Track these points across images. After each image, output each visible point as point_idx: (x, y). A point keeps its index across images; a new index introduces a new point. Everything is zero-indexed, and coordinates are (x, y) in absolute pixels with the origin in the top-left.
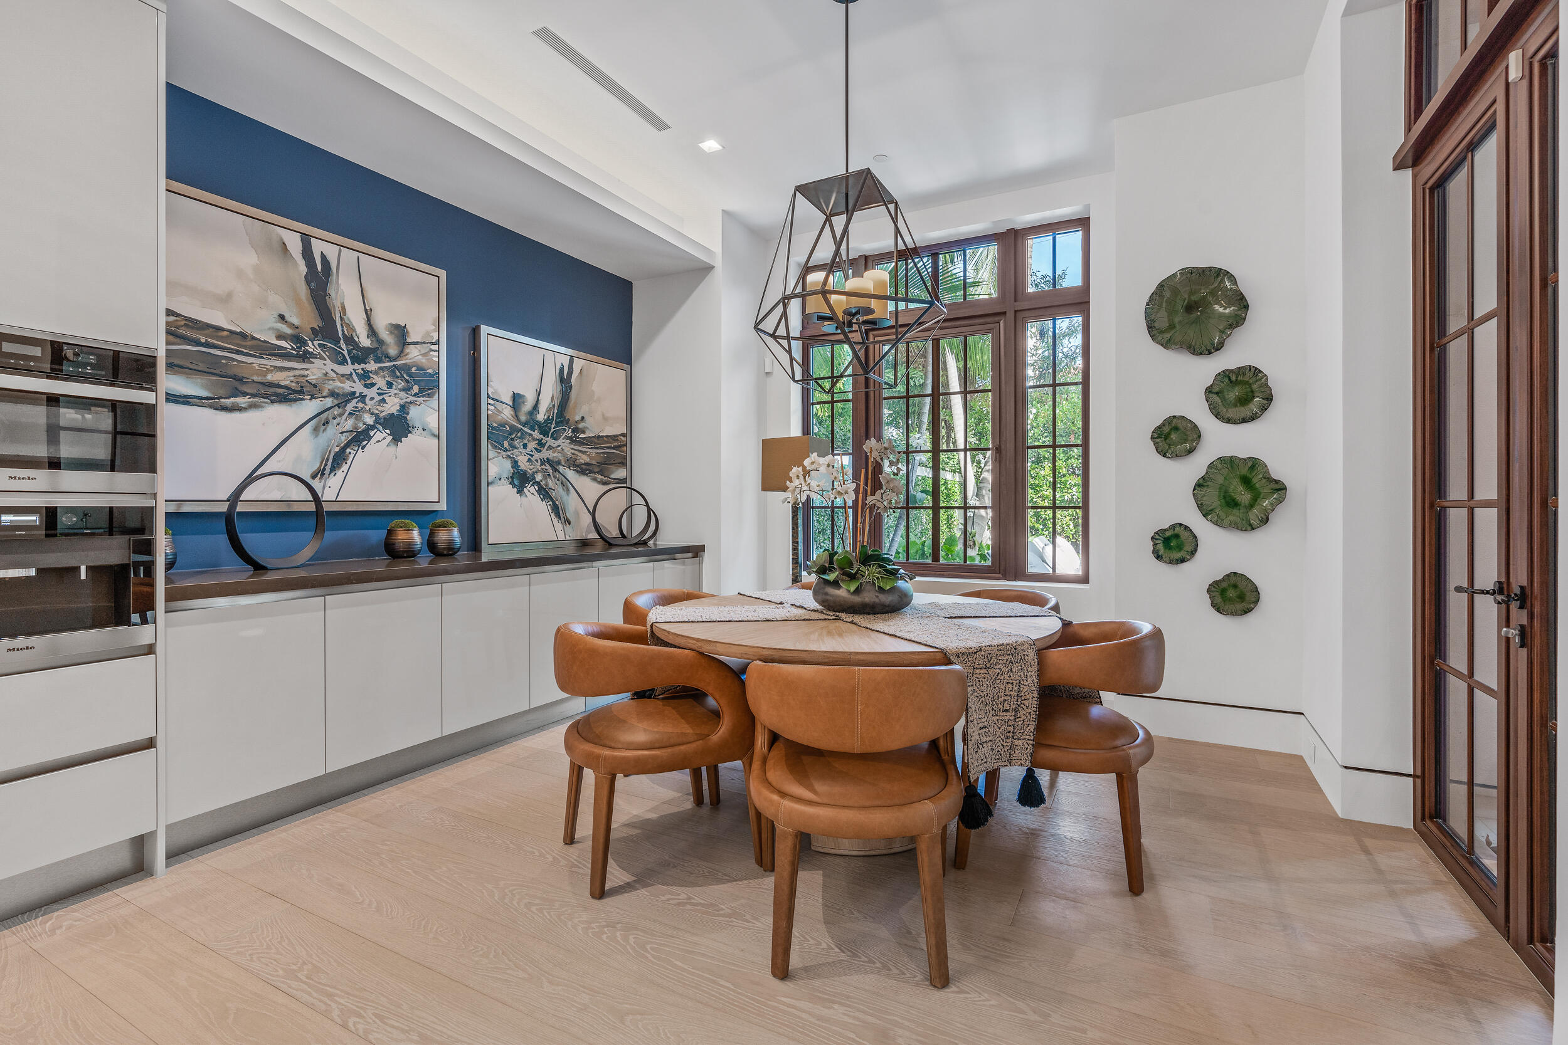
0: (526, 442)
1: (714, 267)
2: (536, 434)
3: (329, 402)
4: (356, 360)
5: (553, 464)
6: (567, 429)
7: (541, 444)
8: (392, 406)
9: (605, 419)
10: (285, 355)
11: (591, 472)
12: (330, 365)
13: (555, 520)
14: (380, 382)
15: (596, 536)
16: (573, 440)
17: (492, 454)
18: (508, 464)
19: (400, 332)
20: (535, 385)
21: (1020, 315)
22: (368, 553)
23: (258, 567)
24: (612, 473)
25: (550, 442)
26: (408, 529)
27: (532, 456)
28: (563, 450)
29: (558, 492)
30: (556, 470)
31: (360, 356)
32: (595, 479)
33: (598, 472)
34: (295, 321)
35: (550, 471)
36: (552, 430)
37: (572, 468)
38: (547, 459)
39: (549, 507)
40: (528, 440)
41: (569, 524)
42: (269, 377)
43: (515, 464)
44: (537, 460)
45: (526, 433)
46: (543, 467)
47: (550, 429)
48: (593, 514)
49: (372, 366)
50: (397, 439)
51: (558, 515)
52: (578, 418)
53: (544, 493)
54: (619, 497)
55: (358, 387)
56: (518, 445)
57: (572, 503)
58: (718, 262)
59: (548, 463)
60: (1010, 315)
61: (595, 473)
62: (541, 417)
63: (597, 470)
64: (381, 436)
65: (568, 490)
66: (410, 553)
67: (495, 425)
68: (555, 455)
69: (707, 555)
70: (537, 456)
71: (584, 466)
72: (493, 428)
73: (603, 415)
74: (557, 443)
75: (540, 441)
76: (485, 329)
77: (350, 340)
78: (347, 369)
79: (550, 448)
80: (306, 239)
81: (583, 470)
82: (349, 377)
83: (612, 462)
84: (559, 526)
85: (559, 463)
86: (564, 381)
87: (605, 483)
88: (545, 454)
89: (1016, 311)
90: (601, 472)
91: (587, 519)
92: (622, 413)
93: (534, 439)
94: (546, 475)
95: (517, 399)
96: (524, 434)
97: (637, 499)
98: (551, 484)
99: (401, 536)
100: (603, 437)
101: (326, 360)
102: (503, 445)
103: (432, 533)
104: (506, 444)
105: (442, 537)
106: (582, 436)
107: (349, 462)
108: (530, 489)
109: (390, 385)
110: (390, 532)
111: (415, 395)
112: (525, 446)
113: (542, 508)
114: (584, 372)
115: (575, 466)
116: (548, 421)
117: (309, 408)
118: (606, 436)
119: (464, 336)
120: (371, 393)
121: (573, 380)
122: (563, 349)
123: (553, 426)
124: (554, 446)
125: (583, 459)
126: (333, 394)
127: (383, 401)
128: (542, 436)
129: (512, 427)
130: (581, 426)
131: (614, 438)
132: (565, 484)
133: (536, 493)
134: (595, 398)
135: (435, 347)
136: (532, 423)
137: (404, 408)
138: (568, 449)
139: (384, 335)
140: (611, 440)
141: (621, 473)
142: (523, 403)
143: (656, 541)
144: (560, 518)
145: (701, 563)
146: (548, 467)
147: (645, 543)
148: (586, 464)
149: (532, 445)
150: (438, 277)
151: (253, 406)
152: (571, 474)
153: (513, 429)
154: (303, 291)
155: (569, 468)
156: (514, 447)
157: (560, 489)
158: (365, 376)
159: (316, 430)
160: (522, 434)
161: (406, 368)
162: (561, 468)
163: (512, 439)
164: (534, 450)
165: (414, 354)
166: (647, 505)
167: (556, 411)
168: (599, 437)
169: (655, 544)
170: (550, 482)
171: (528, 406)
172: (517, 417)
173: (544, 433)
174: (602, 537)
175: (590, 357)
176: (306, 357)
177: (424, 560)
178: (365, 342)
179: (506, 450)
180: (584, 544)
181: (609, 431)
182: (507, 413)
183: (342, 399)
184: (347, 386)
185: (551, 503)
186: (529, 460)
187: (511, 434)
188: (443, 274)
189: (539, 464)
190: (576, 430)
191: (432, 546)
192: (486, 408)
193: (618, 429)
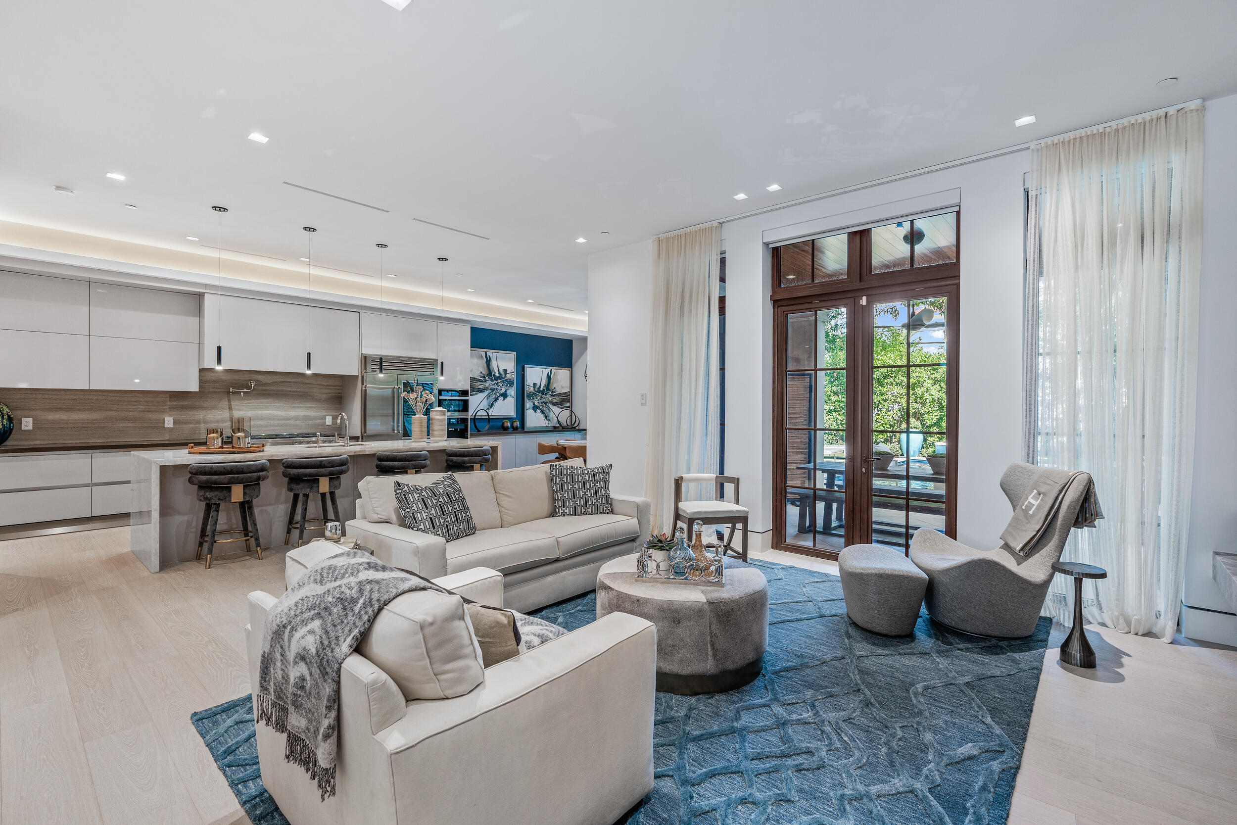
0: (537, 397)
2: (540, 394)
3: (490, 391)
4: (496, 380)
5: (545, 403)
6: (550, 392)
7: (542, 397)
8: (503, 391)
9: (562, 387)
10: (482, 381)
11: (557, 405)
12: (491, 382)
14: (501, 385)
15: (558, 425)
16: (552, 395)
17: (527, 401)
18: (532, 404)
19: (505, 371)
20: (540, 380)
22: (498, 428)
23: (479, 431)
24: (565, 405)
25: (544, 396)
26: (507, 423)
28: (548, 398)
29: (547, 411)
30: (546, 405)
31: (497, 378)
32: (559, 407)
33: (560, 405)
34: (484, 373)
35: (544, 405)
36: (545, 393)
41: (550, 421)
42: (479, 387)
43: (534, 404)
46: (542, 404)
48: (557, 418)
49: (499, 381)
50: (504, 399)
51: (546, 419)
52: (553, 388)
53: (542, 412)
54: (567, 413)
55: (496, 387)
57: (551, 415)
62: (541, 389)
64: (501, 398)
65: (550, 411)
66: (507, 428)
67: (529, 393)
68: (546, 400)
70: (540, 401)
74: (547, 396)
76: (526, 366)
77: (494, 375)
78: (493, 383)
79: (544, 398)
80: (486, 353)
81: (555, 404)
82: (494, 384)
83: (565, 401)
84: (547, 422)
85: (547, 402)
86: (549, 378)
87: (562, 408)
88: (543, 400)
91: (556, 420)
92: (568, 384)
93: (540, 396)
94: (543, 407)
95: (535, 384)
97: (573, 414)
98: (544, 409)
99: (506, 424)
101: (489, 381)
103: (512, 424)
104: (531, 398)
105: (515, 424)
106: (555, 394)
107: (494, 406)
108: (538, 411)
109: (503, 385)
110: (503, 423)
111: (509, 387)
113: (542, 416)
114: (555, 374)
115: (552, 403)
116: (544, 390)
117: (486, 393)
118: (563, 393)
119: (521, 369)
120: (499, 388)
121: (552, 377)
122: (548, 368)
125: (555, 401)
126: (491, 389)
127: (501, 389)
130: (554, 390)
131: (566, 393)
132: (549, 409)
133: (540, 412)
134: (559, 381)
135: (513, 373)
136: (539, 391)
137: (506, 391)
138: (550, 398)
139: (502, 372)
141: (568, 405)
143: (578, 427)
147: (575, 428)
149: (539, 398)
150: (514, 355)
151: (476, 394)
152: (550, 406)
153: (534, 393)
154: (485, 365)
155: (550, 404)
156: (534, 399)
158: (497, 384)
159: (487, 398)
160: (536, 395)
161: (506, 380)
162: (548, 404)
163: (533, 397)
165: (508, 376)
166: (576, 415)
167: (546, 387)
168: (561, 393)
171: (538, 386)
172: (534, 390)
173: (543, 394)
174: (560, 425)
175: (557, 368)
176: (485, 381)
177: (511, 430)
178: (497, 375)
179: (531, 400)
180: (555, 427)
181: (563, 391)
182: (532, 389)
183: (493, 390)
184: (494, 387)
185: (544, 415)
186: (538, 402)
187: (533, 395)
188: (515, 353)
190: (552, 392)
191: (512, 426)
192: (526, 388)
193: (567, 390)
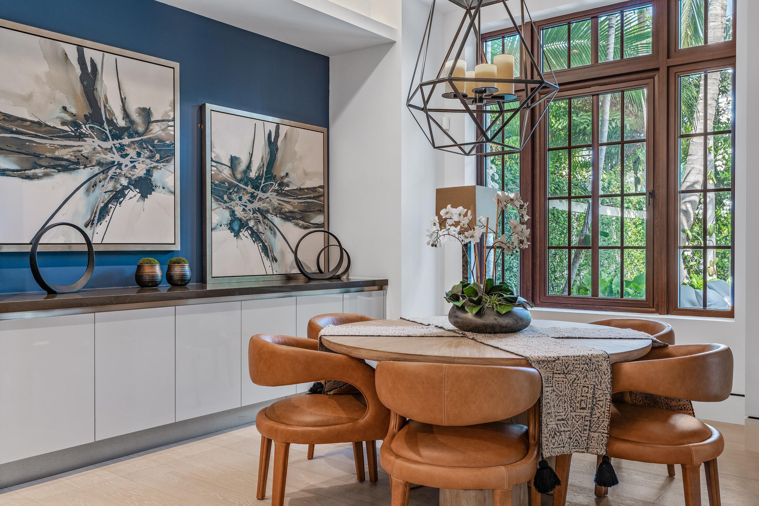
0: (241, 195)
1: (396, 42)
2: (249, 189)
3: (97, 169)
4: (116, 137)
5: (263, 213)
6: (274, 183)
7: (253, 196)
8: (140, 171)
9: (306, 174)
10: (67, 137)
11: (294, 218)
12: (97, 142)
13: (265, 258)
14: (132, 153)
15: (296, 271)
16: (279, 193)
17: (215, 205)
18: (227, 213)
19: (146, 113)
20: (248, 149)
21: (673, 71)
22: (124, 283)
23: (51, 292)
24: (312, 219)
25: (260, 194)
26: (152, 265)
27: (246, 206)
28: (271, 201)
29: (267, 235)
30: (265, 218)
31: (118, 133)
32: (297, 225)
33: (300, 219)
34: (73, 110)
35: (261, 218)
36: (262, 185)
37: (278, 216)
38: (258, 208)
39: (260, 247)
40: (243, 194)
41: (276, 261)
42: (57, 154)
43: (233, 213)
44: (250, 210)
45: (242, 188)
46: (255, 215)
47: (260, 184)
48: (295, 253)
49: (126, 141)
50: (144, 196)
51: (267, 255)
52: (283, 174)
53: (256, 236)
54: (318, 239)
55: (117, 158)
56: (234, 198)
57: (278, 245)
58: (398, 38)
59: (259, 212)
60: (663, 71)
61: (297, 219)
62: (253, 174)
63: (299, 216)
64: (133, 194)
65: (275, 234)
66: (153, 284)
67: (217, 182)
68: (265, 205)
69: (390, 288)
70: (250, 206)
71: (288, 214)
72: (216, 185)
73: (304, 171)
74: (266, 195)
75: (252, 194)
76: (209, 106)
77: (111, 122)
78: (108, 145)
79: (260, 199)
80: (80, 49)
81: (287, 217)
82: (110, 150)
83: (312, 210)
84: (267, 263)
85: (267, 211)
86: (272, 144)
87: (306, 228)
88: (257, 204)
89: (668, 68)
90: (302, 219)
91: (290, 257)
92: (320, 167)
93: (248, 193)
94: (258, 222)
95: (234, 161)
96: (239, 188)
97: (333, 241)
98: (261, 229)
99: (147, 270)
100: (304, 189)
101: (94, 138)
102: (223, 198)
103: (170, 269)
104: (225, 197)
105: (177, 271)
106: (287, 189)
107: (110, 214)
108: (245, 233)
109: (139, 155)
110: (140, 267)
111: (157, 162)
112: (240, 199)
113: (254, 248)
114: (288, 136)
115: (281, 213)
116: (259, 178)
117: (83, 174)
118: (307, 189)
119: (193, 113)
120: (125, 161)
121: (279, 143)
122: (270, 118)
123: (263, 182)
124: (264, 198)
125: (288, 208)
126: (99, 164)
127: (134, 167)
128: (253, 190)
129: (230, 184)
130: (286, 180)
131: (314, 189)
132: (273, 228)
133: (249, 236)
134: (297, 157)
135: (171, 123)
136: (245, 180)
137: (149, 172)
138: (275, 200)
139: (135, 117)
140: (311, 192)
141: (319, 219)
142: (239, 163)
143: (348, 276)
144: (268, 256)
145: (385, 295)
146: (259, 215)
147: (339, 278)
148: (291, 212)
149: (246, 198)
150: (174, 68)
151: (46, 175)
152: (277, 220)
153: (231, 185)
154: (79, 87)
155: (276, 215)
156: (232, 200)
157: (268, 232)
158: (121, 149)
159: (88, 190)
160: (238, 189)
161: (150, 141)
162: (269, 216)
163: (230, 193)
164: (247, 202)
165: (156, 130)
166: (340, 245)
167: (265, 169)
168: (300, 189)
169: (348, 279)
170: (260, 227)
171: (243, 166)
172: (234, 175)
173: (256, 187)
174: (302, 272)
175: (293, 123)
176: (80, 137)
177: (164, 288)
178: (121, 123)
179: (225, 202)
180: (289, 277)
181: (309, 184)
182: (226, 173)
183: (106, 166)
184: (109, 157)
185: (261, 244)
186: (244, 210)
187: (229, 190)
188: (177, 65)
189: (252, 213)
190: (281, 185)
191: (169, 278)
192: (210, 170)
193: (317, 182)
